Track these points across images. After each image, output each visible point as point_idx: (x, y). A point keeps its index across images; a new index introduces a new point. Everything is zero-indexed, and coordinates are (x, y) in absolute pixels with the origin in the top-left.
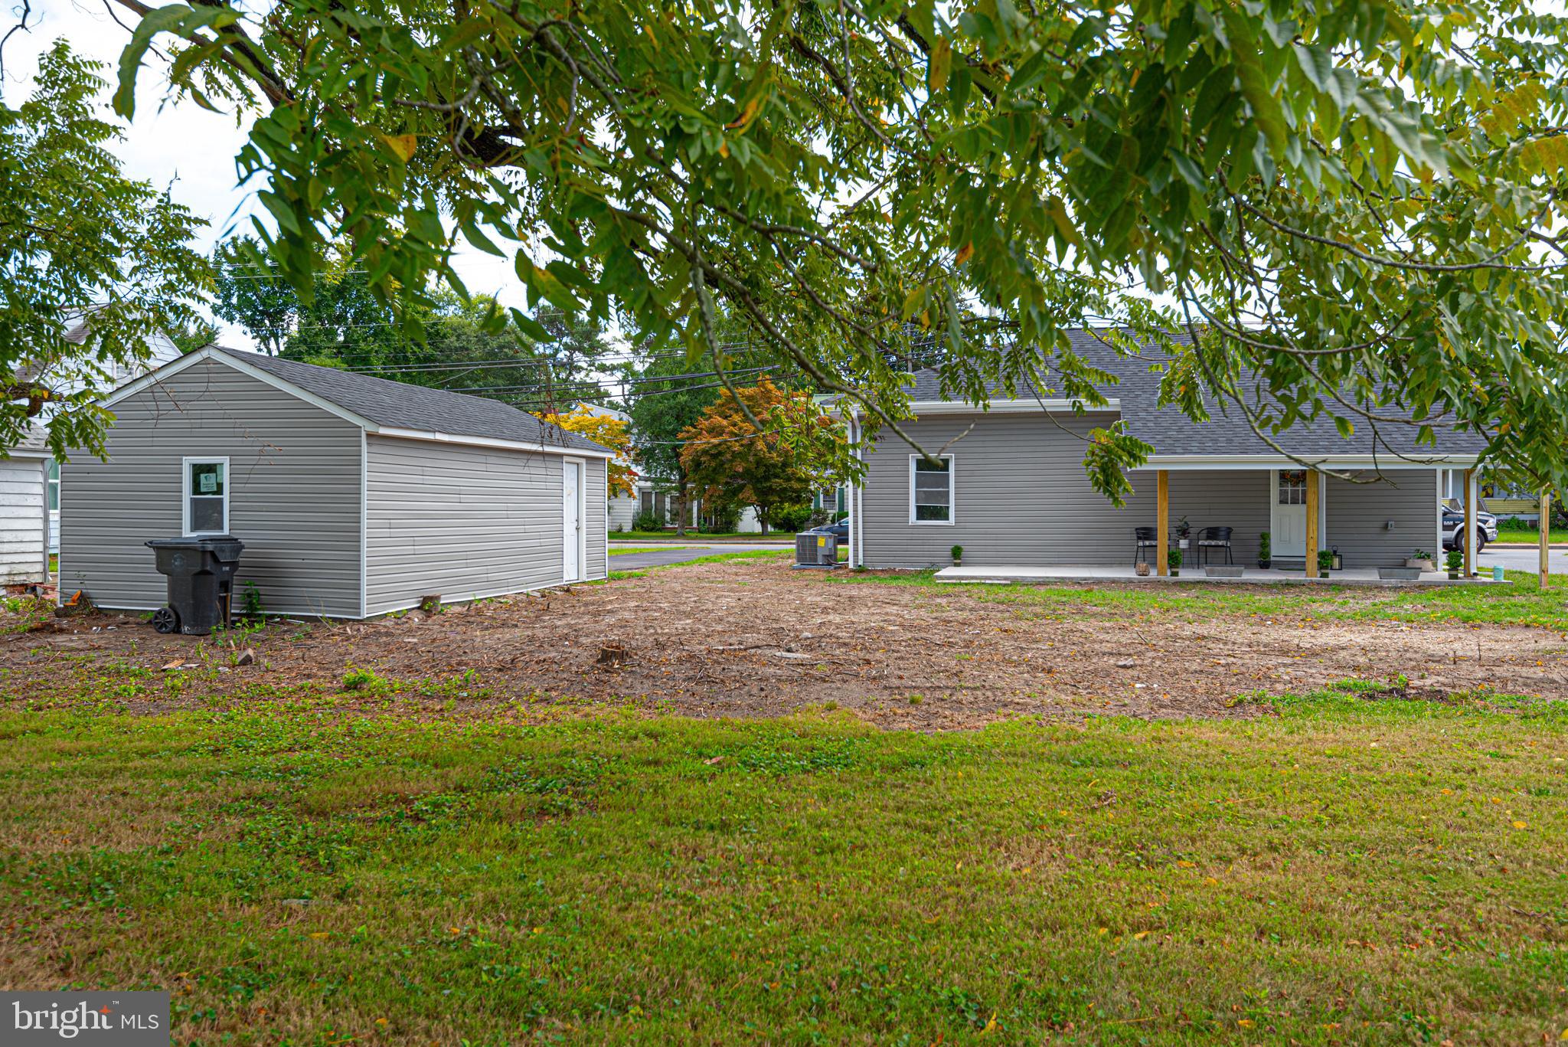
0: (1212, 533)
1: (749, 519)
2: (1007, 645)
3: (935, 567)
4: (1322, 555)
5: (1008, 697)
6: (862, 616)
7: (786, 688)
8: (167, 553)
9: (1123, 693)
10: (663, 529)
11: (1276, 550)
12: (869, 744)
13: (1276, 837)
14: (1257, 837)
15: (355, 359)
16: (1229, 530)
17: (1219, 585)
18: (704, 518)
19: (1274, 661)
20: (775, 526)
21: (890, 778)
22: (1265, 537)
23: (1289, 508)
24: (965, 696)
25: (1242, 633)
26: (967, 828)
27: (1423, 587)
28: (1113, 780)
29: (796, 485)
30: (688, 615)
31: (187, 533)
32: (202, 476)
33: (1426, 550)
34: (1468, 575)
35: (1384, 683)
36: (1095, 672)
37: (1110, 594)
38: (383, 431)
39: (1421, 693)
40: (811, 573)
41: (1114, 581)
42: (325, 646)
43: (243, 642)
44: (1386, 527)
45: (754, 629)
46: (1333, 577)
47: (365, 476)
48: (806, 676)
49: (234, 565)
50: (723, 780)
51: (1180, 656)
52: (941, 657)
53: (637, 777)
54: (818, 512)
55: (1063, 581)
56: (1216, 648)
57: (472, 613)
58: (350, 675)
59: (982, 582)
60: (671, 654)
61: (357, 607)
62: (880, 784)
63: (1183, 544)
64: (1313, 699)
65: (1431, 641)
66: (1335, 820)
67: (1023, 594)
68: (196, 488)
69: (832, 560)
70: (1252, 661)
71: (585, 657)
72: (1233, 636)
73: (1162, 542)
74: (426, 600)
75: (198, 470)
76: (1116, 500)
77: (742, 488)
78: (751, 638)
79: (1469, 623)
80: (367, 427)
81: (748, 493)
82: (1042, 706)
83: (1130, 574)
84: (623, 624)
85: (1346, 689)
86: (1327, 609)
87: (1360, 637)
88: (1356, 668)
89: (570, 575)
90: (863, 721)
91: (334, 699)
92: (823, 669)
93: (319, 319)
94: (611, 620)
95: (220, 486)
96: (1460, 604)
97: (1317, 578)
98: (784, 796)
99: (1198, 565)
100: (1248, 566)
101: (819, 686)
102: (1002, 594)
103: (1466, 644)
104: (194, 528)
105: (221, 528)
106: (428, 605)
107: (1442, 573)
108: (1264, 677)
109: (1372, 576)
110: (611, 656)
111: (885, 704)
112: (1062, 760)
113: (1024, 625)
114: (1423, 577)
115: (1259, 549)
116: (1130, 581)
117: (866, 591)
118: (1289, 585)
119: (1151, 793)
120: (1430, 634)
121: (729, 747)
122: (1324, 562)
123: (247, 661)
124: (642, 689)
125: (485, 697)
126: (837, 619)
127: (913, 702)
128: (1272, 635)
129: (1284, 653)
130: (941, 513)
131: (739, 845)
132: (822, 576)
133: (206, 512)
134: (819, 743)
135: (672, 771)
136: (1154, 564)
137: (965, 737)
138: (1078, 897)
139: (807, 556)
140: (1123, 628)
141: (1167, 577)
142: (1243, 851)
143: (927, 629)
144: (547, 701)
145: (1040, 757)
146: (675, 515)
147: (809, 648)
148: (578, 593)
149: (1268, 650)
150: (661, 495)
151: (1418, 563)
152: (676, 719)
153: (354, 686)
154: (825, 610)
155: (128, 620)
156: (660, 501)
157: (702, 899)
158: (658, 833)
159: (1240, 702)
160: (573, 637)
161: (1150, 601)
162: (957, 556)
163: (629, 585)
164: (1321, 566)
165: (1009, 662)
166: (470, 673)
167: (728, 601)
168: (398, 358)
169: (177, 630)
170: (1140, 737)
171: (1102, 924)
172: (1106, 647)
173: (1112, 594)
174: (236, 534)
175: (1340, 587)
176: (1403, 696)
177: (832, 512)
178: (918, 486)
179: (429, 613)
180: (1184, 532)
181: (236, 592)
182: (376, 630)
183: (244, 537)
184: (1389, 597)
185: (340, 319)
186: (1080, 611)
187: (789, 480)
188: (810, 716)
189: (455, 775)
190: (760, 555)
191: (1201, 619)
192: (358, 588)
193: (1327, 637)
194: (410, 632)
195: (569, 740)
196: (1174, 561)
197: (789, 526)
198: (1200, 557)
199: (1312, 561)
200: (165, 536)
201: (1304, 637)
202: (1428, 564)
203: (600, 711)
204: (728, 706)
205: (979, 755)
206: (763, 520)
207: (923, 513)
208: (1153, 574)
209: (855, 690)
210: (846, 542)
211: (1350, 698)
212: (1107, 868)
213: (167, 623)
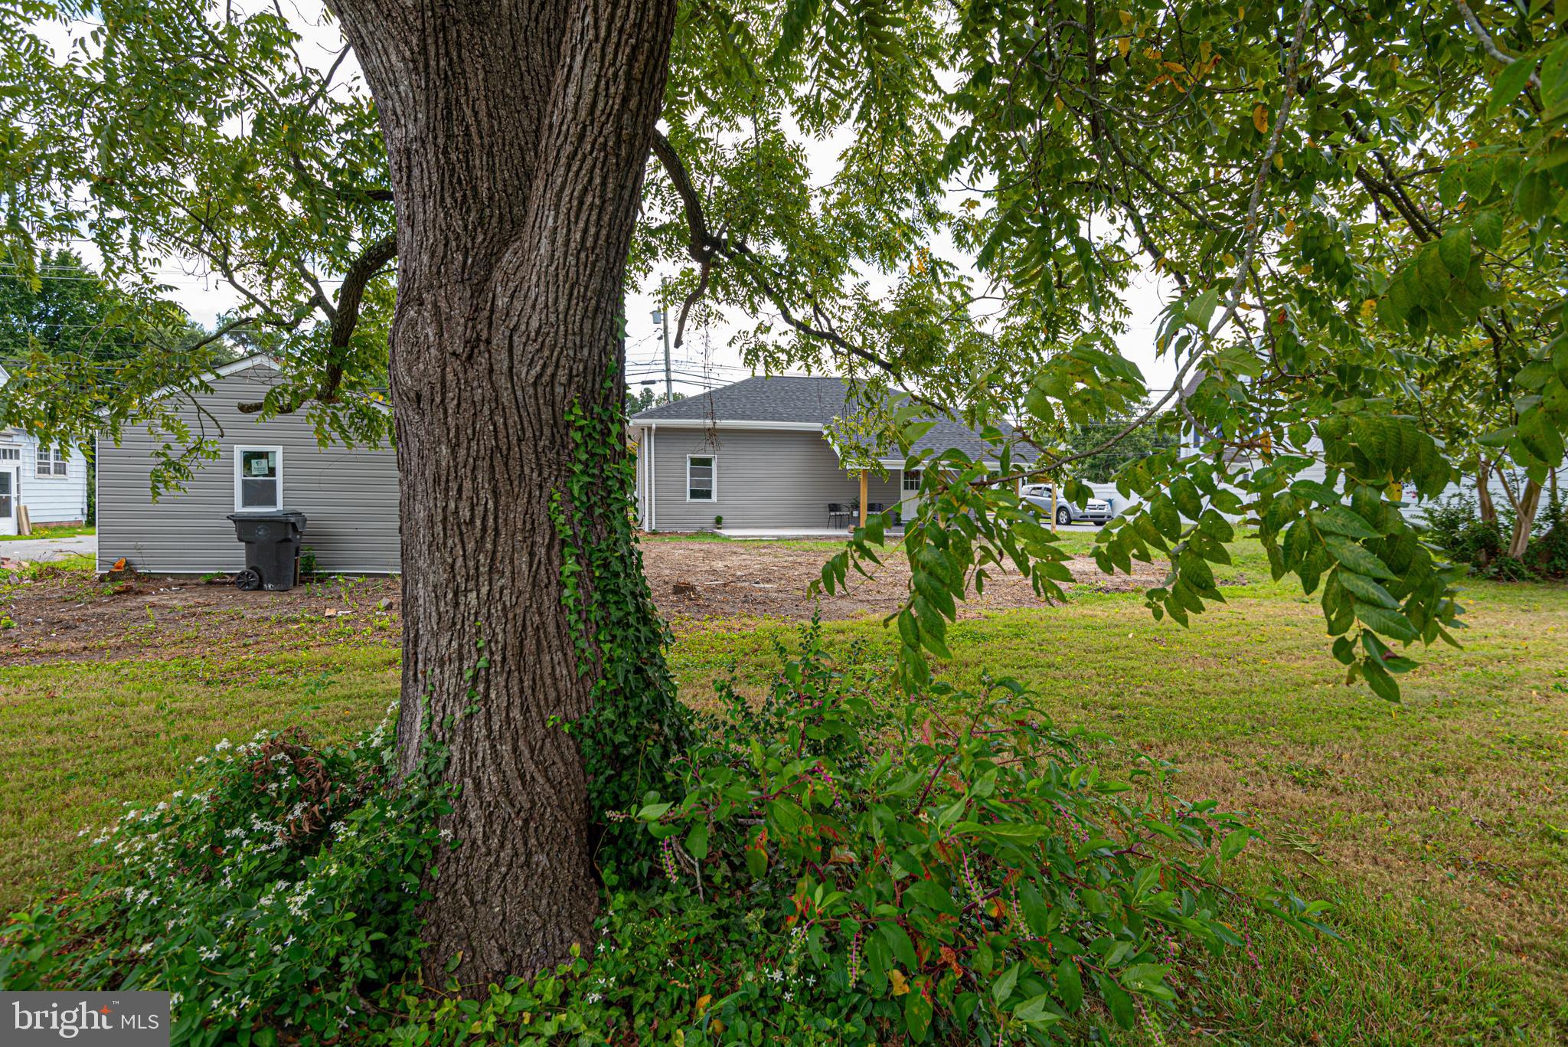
3: (704, 530)
8: (242, 525)
22: (898, 514)
31: (239, 508)
32: (253, 462)
41: (837, 537)
68: (248, 471)
73: (865, 513)
75: (249, 458)
95: (272, 470)
104: (246, 504)
105: (274, 503)
110: (683, 589)
123: (389, 607)
130: (708, 495)
133: (258, 492)
155: (183, 582)
162: (718, 522)
169: (262, 588)
174: (292, 510)
178: (692, 475)
181: (301, 555)
183: (300, 512)
200: (223, 512)
207: (694, 494)
213: (251, 581)
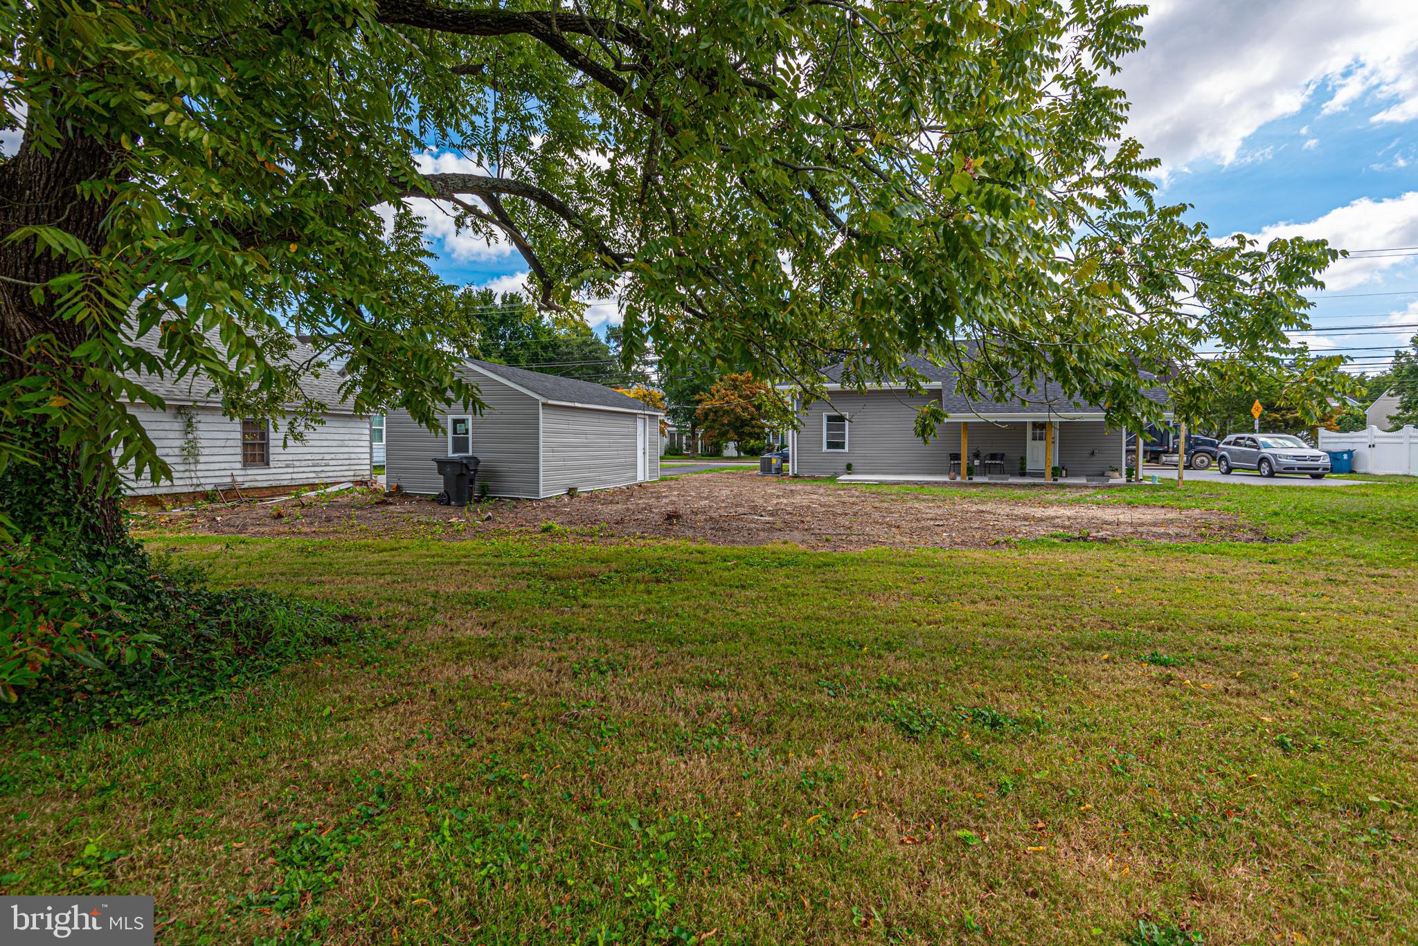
0: (993, 457)
1: (731, 449)
2: (876, 515)
3: (836, 474)
4: (1054, 469)
5: (876, 539)
6: (797, 499)
7: (762, 534)
8: (442, 464)
9: (937, 539)
10: (682, 454)
11: (1029, 466)
12: (806, 557)
13: (999, 594)
14: (991, 594)
15: (512, 360)
16: (1003, 455)
17: (995, 485)
18: (705, 447)
19: (1018, 523)
20: (746, 452)
21: (818, 571)
22: (1023, 459)
23: (1038, 443)
24: (854, 538)
25: (1004, 509)
26: (855, 589)
27: (1111, 487)
28: (927, 573)
29: (757, 430)
30: (706, 499)
31: (450, 454)
32: (458, 425)
33: (1116, 466)
34: (1137, 479)
35: (1076, 535)
36: (922, 528)
37: (933, 489)
38: (550, 402)
39: (1096, 539)
40: (769, 478)
41: (936, 482)
42: (526, 512)
43: (485, 510)
44: (1093, 453)
45: (741, 505)
46: (1060, 481)
47: (541, 425)
48: (771, 528)
49: (476, 471)
50: (738, 571)
51: (969, 521)
52: (840, 520)
53: (699, 569)
54: (769, 445)
55: (908, 482)
56: (988, 517)
57: (593, 497)
58: (544, 525)
59: (862, 483)
60: (701, 517)
61: (538, 492)
62: (813, 573)
63: (977, 462)
64: (1036, 541)
65: (1108, 514)
66: (1030, 588)
67: (885, 489)
68: (455, 432)
69: (779, 471)
70: (1008, 524)
71: (656, 518)
72: (999, 511)
73: (964, 462)
74: (570, 489)
75: (456, 422)
76: (926, 442)
77: (727, 432)
78: (740, 510)
79: (1131, 505)
80: (542, 400)
81: (732, 434)
82: (894, 543)
83: (946, 479)
84: (673, 503)
85: (1056, 537)
86: (1054, 497)
87: (1069, 512)
88: (1064, 527)
89: (640, 478)
90: (802, 547)
91: (539, 536)
92: (779, 525)
93: (491, 337)
94: (665, 500)
95: (467, 430)
96: (1127, 496)
97: (1051, 481)
98: (769, 577)
99: (985, 475)
100: (1013, 475)
101: (778, 533)
102: (874, 489)
103: (1125, 515)
104: (454, 452)
105: (469, 452)
106: (571, 492)
107: (1123, 480)
108: (1013, 531)
109: (1083, 481)
110: (672, 517)
111: (812, 540)
112: (902, 564)
113: (886, 505)
114: (1111, 481)
115: (1019, 466)
116: (945, 483)
117: (799, 487)
118: (1035, 485)
119: (942, 578)
120: (1108, 511)
121: (738, 557)
122: (1056, 472)
123: (489, 518)
124: (690, 533)
125: (612, 536)
126: (785, 501)
127: (827, 540)
128: (1021, 510)
129: (1025, 519)
130: (841, 446)
131: (752, 594)
132: (775, 479)
133: (460, 444)
134: (782, 556)
135: (713, 566)
136: (959, 474)
137: (852, 554)
138: (904, 612)
139: (766, 468)
140: (939, 507)
141: (967, 480)
142: (983, 599)
143: (833, 506)
144: (644, 538)
145: (891, 563)
146: (688, 447)
147: (772, 515)
148: (645, 488)
149: (1017, 518)
150: (680, 435)
151: (1111, 473)
152: (708, 546)
153: (545, 530)
154: (778, 497)
155: (423, 499)
156: (680, 439)
157: (740, 610)
158: (713, 589)
159: (997, 543)
160: (649, 508)
161: (957, 493)
162: (849, 468)
163: (672, 483)
164: (1053, 475)
165: (877, 523)
166: (604, 525)
167: (725, 492)
168: (534, 358)
169: (448, 504)
170: (942, 555)
171: (914, 621)
172: (929, 516)
173: (936, 490)
174: (476, 455)
175: (1063, 486)
176: (1085, 540)
177: (777, 445)
178: (828, 429)
179: (572, 497)
180: (977, 456)
181: (477, 484)
182: (549, 506)
183: (480, 456)
184: (1091, 491)
185: (503, 337)
186: (916, 498)
187: (753, 427)
188: (774, 545)
189: (614, 565)
190: (739, 468)
191: (983, 502)
192: (538, 483)
193: (1051, 512)
194: (565, 505)
195: (660, 553)
196: (970, 472)
197: (753, 453)
198: (986, 470)
199: (1049, 472)
200: (441, 456)
201: (1038, 512)
202: (1117, 474)
203: (671, 542)
204: (733, 542)
205: (862, 561)
206: (738, 449)
207: (830, 445)
208: (958, 479)
209: (797, 535)
210: (787, 461)
211: (1056, 541)
212: (919, 604)
213: (442, 500)
